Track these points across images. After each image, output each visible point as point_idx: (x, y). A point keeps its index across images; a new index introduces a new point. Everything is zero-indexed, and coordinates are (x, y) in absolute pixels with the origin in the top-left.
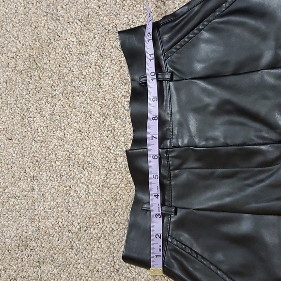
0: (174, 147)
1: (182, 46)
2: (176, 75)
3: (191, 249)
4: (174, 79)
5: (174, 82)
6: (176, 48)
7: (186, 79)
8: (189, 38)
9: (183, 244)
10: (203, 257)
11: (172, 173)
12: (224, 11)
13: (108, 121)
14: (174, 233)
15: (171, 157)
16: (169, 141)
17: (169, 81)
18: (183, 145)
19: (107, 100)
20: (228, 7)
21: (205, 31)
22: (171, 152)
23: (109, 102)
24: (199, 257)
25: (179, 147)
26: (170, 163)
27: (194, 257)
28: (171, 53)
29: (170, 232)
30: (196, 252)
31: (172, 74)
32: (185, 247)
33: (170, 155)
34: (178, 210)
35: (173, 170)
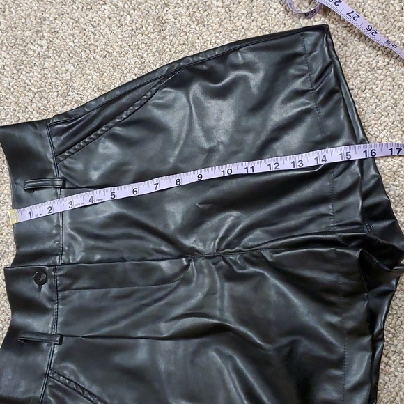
0: (64, 264)
2: (69, 182)
3: (76, 384)
4: (67, 186)
5: (66, 190)
6: (69, 153)
7: (81, 188)
8: (85, 142)
9: (66, 378)
10: (90, 393)
11: (60, 295)
12: (125, 118)
13: (5, 260)
14: (57, 366)
15: (60, 276)
16: (58, 257)
17: (61, 188)
18: (75, 262)
19: (4, 234)
20: (129, 116)
21: (105, 137)
22: (60, 269)
23: (7, 237)
24: (86, 392)
25: (70, 264)
26: (58, 282)
27: (80, 393)
28: (63, 157)
29: (52, 365)
30: (82, 387)
31: (64, 180)
32: (70, 383)
33: (58, 274)
34: (64, 339)
35: (61, 291)
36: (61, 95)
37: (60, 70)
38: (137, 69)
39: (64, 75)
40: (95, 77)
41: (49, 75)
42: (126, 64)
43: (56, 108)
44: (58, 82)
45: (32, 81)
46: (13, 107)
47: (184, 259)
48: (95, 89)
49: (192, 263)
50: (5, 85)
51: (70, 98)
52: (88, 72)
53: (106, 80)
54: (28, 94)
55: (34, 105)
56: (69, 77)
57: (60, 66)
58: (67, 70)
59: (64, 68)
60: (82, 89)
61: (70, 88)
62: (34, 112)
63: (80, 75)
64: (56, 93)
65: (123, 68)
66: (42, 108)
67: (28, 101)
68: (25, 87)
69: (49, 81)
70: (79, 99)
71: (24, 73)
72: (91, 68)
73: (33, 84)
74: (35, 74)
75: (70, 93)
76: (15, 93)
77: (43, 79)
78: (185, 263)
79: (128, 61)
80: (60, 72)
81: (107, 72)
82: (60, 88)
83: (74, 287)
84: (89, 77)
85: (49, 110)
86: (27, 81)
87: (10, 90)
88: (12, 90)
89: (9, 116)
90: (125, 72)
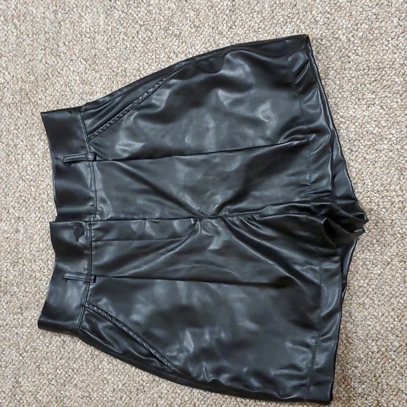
1: (104, 130)
2: (99, 156)
3: (107, 313)
4: (97, 159)
5: (97, 162)
6: (98, 132)
7: (108, 160)
8: (110, 123)
9: (99, 309)
11: (93, 244)
14: (92, 299)
17: (93, 161)
20: (144, 100)
22: (94, 225)
24: (114, 319)
25: (102, 220)
26: (92, 234)
28: (93, 135)
29: (88, 298)
30: (111, 316)
31: (95, 155)
32: (101, 312)
33: (93, 228)
34: (97, 278)
35: (94, 241)
36: (163, 29)
37: (164, 7)
38: (228, 11)
39: (167, 12)
40: (192, 15)
41: (154, 11)
42: (219, 6)
43: (158, 40)
44: (161, 17)
45: (139, 15)
46: (122, 36)
47: (192, 219)
48: (192, 26)
49: (198, 223)
50: (116, 17)
51: (171, 32)
52: (187, 10)
53: (201, 19)
54: (136, 26)
55: (140, 36)
56: (171, 14)
57: (163, 4)
58: (169, 8)
59: (166, 6)
60: (181, 25)
61: (171, 23)
62: (140, 42)
63: (180, 13)
64: (159, 27)
65: (217, 9)
66: (147, 39)
67: (135, 32)
68: (133, 20)
69: (154, 16)
70: (178, 33)
71: (132, 8)
72: (190, 7)
73: (139, 18)
74: (142, 9)
75: (171, 28)
76: (125, 25)
77: (148, 14)
78: (193, 222)
79: (222, 3)
80: (163, 9)
81: (203, 11)
82: (162, 23)
83: (105, 239)
84: (188, 15)
85: (153, 41)
86: (135, 15)
87: (120, 21)
88: (122, 21)
89: (118, 44)
90: (218, 12)
